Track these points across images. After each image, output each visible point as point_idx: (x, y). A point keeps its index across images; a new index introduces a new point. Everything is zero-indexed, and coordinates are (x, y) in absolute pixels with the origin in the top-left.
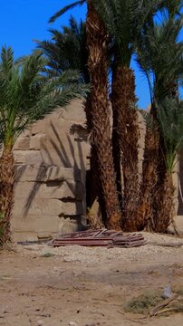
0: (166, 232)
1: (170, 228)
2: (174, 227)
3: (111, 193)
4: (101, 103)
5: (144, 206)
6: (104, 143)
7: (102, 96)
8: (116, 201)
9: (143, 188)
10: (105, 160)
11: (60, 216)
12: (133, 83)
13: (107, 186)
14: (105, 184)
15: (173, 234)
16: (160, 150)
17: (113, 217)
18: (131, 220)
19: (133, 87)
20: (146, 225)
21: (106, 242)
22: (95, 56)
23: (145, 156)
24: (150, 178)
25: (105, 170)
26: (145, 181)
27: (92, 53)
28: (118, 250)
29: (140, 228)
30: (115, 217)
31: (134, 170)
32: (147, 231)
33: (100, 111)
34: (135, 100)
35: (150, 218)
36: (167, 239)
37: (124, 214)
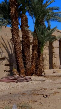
0: (41, 76)
1: (43, 74)
2: (44, 73)
3: (21, 62)
4: (16, 28)
5: (33, 66)
6: (17, 43)
7: (16, 26)
8: (23, 65)
9: (33, 59)
10: (18, 50)
11: (5, 71)
12: (27, 20)
13: (19, 59)
14: (18, 59)
15: (44, 76)
16: (38, 45)
17: (22, 71)
18: (29, 71)
19: (27, 22)
20: (34, 73)
21: (15, 80)
22: (13, 11)
23: (33, 48)
24: (35, 56)
25: (18, 53)
26: (33, 57)
27: (11, 10)
28: (19, 83)
29: (32, 75)
30: (23, 71)
31: (29, 53)
32: (34, 75)
33: (15, 32)
34: (28, 27)
35: (35, 71)
36: (41, 78)
37: (26, 70)
